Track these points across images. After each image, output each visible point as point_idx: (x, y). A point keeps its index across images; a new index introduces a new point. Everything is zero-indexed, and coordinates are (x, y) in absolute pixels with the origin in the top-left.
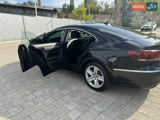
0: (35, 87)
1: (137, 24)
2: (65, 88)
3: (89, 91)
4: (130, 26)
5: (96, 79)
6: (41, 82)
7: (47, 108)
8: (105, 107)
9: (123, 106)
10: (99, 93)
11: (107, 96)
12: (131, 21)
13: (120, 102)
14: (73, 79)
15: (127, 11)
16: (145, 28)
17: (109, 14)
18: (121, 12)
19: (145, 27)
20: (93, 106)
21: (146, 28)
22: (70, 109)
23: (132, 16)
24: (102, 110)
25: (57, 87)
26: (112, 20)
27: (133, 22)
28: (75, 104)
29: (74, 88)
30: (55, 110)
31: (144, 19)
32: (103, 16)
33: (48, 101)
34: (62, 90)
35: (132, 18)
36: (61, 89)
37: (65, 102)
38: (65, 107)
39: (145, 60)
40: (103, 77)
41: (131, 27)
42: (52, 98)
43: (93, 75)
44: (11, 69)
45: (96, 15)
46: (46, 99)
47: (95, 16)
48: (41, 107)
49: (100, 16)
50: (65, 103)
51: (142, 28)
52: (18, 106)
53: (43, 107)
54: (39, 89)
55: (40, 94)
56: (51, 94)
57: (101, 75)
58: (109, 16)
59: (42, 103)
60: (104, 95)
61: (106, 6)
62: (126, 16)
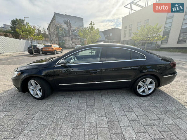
1: (69, 46)
4: (65, 47)
12: (65, 44)
15: (61, 37)
23: (65, 41)
26: (46, 42)
27: (66, 45)
31: (72, 43)
61: (39, 30)
62: (61, 40)
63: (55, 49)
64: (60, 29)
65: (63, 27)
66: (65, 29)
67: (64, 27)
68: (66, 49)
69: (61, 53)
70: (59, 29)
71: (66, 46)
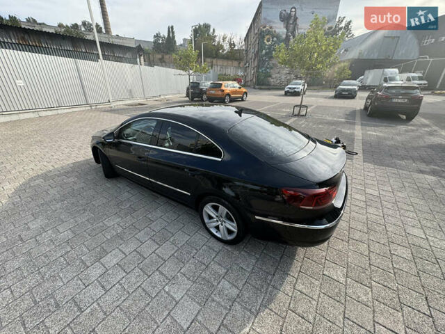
0: (105, 239)
1: (278, 81)
2: (166, 240)
3: (210, 244)
5: (222, 225)
6: (116, 226)
7: (131, 302)
8: (240, 284)
9: (270, 277)
10: (228, 248)
11: (242, 253)
12: (270, 76)
13: (264, 268)
14: (180, 214)
15: (264, 58)
16: (290, 90)
17: (236, 60)
18: (254, 60)
19: (290, 88)
20: (218, 283)
21: (293, 91)
22: (177, 296)
23: (272, 68)
24: (235, 292)
25: (149, 237)
27: (273, 78)
28: (186, 281)
29: (182, 238)
30: (148, 304)
31: (289, 73)
32: (225, 63)
33: (133, 279)
34: (160, 245)
35: (271, 71)
36: (158, 244)
37: (167, 278)
38: (167, 293)
39: (311, 208)
40: (235, 225)
41: (270, 85)
42: (141, 269)
43: (217, 217)
44: (51, 191)
45: (214, 61)
46: (128, 274)
47: (212, 62)
48: (118, 300)
49: (220, 62)
50: (167, 281)
51: (286, 90)
52: (67, 302)
53: (123, 298)
54: (112, 248)
55: (115, 261)
56: (139, 259)
57: (233, 221)
58: (236, 63)
59: (120, 287)
60: (236, 253)
61: (230, 44)
62: (262, 67)
63: (228, 91)
64: (267, 37)
65: (275, 32)
66: (278, 37)
67: (277, 31)
68: (269, 89)
69: (243, 100)
70: (264, 37)
71: (272, 80)
